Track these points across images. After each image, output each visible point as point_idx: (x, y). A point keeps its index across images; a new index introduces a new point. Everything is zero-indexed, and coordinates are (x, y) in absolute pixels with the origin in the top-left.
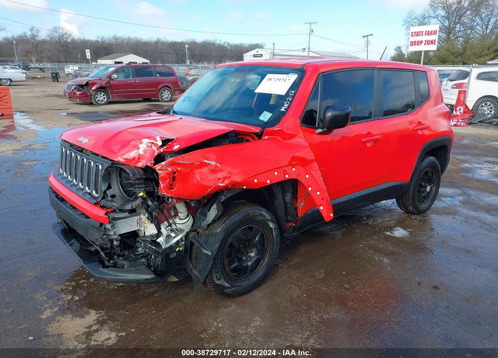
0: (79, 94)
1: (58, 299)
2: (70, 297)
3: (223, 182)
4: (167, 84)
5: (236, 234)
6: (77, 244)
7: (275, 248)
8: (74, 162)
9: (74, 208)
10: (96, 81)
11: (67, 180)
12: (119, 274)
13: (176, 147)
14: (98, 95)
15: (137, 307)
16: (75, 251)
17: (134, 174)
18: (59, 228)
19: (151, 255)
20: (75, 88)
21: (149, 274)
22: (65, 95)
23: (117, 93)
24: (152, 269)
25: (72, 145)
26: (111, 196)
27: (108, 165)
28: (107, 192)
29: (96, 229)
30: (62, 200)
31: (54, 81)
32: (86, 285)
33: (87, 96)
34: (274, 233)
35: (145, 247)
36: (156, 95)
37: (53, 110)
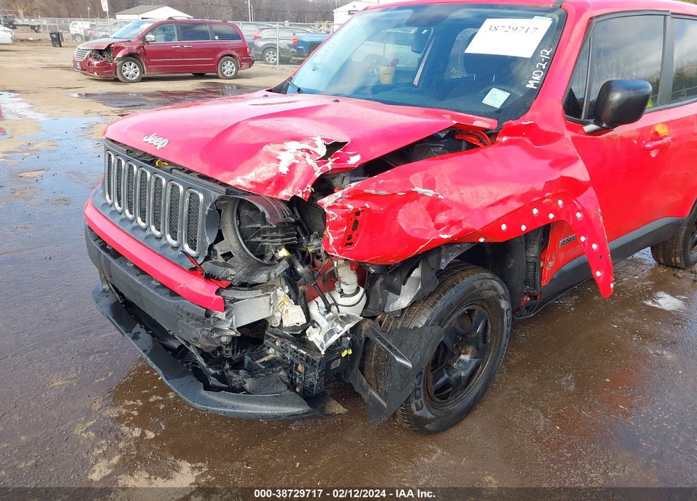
0: (97, 65)
1: (117, 437)
2: (137, 432)
3: (446, 232)
4: (229, 52)
5: (450, 324)
6: (145, 336)
7: (503, 344)
8: (138, 184)
9: (143, 272)
10: (123, 45)
11: (123, 216)
12: (240, 404)
13: (354, 160)
14: (125, 66)
15: (264, 453)
16: (144, 351)
17: (272, 213)
18: (108, 301)
19: (297, 365)
20: (91, 56)
21: (298, 405)
22: (75, 66)
23: (155, 63)
24: (298, 390)
25: (130, 151)
26: (223, 256)
27: (218, 195)
28: (216, 247)
29: (197, 320)
30: (116, 254)
31: (54, 46)
32: (162, 406)
33: (109, 68)
34: (505, 319)
35: (284, 349)
36: (214, 69)
37: (58, 89)
